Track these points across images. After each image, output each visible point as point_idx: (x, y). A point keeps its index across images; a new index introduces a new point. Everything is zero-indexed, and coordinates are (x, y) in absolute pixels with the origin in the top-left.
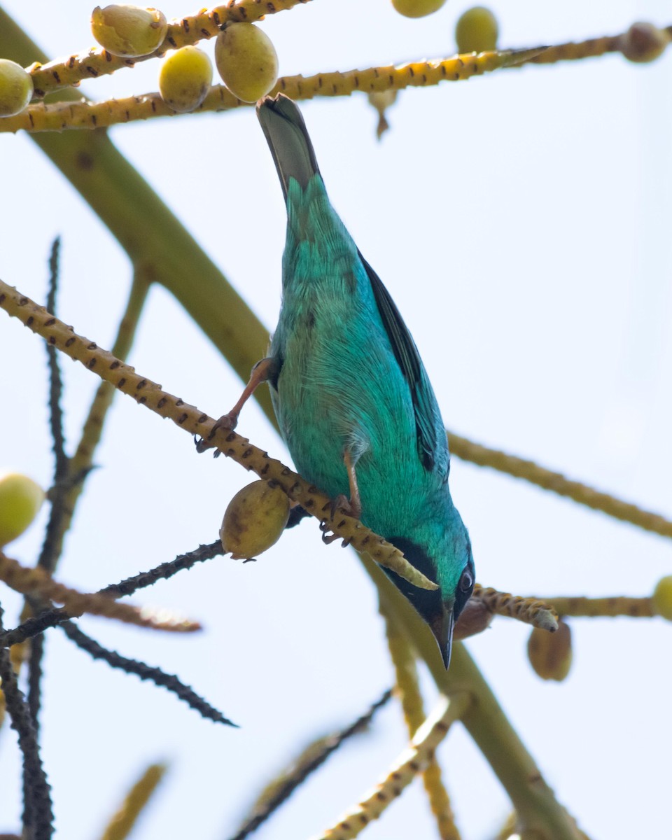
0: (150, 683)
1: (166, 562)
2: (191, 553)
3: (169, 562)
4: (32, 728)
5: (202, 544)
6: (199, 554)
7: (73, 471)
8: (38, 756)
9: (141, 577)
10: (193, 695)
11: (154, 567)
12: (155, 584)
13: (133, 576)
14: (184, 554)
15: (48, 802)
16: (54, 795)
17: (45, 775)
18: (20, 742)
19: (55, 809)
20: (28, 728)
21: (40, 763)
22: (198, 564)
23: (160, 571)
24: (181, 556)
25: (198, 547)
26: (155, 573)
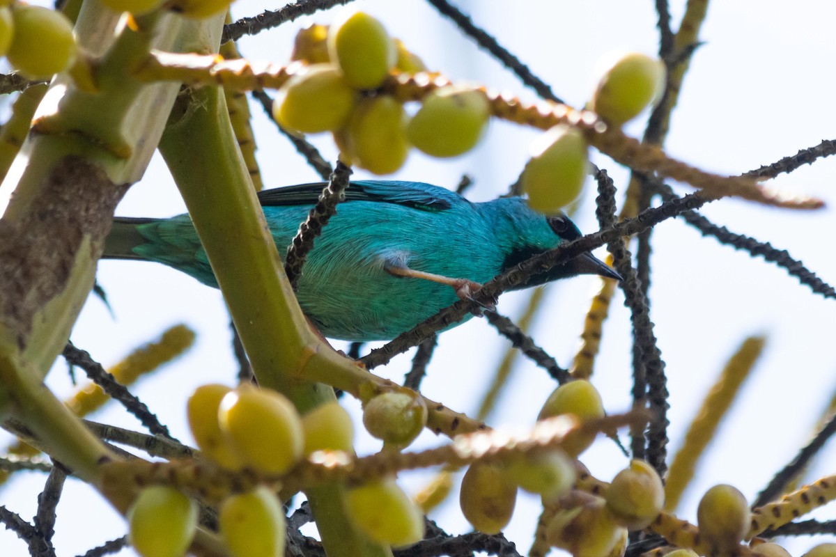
0: (760, 259)
1: (788, 156)
2: (814, 148)
3: (791, 156)
4: (644, 304)
5: (824, 140)
6: (822, 150)
7: (678, 48)
8: (652, 333)
9: (762, 171)
10: (804, 270)
11: (776, 161)
12: (776, 178)
13: (754, 169)
14: (806, 149)
15: (662, 378)
16: (667, 371)
17: (658, 352)
18: (632, 318)
19: (669, 386)
20: (641, 304)
21: (654, 340)
22: (820, 159)
23: (782, 165)
24: (804, 151)
25: (821, 142)
26: (777, 167)
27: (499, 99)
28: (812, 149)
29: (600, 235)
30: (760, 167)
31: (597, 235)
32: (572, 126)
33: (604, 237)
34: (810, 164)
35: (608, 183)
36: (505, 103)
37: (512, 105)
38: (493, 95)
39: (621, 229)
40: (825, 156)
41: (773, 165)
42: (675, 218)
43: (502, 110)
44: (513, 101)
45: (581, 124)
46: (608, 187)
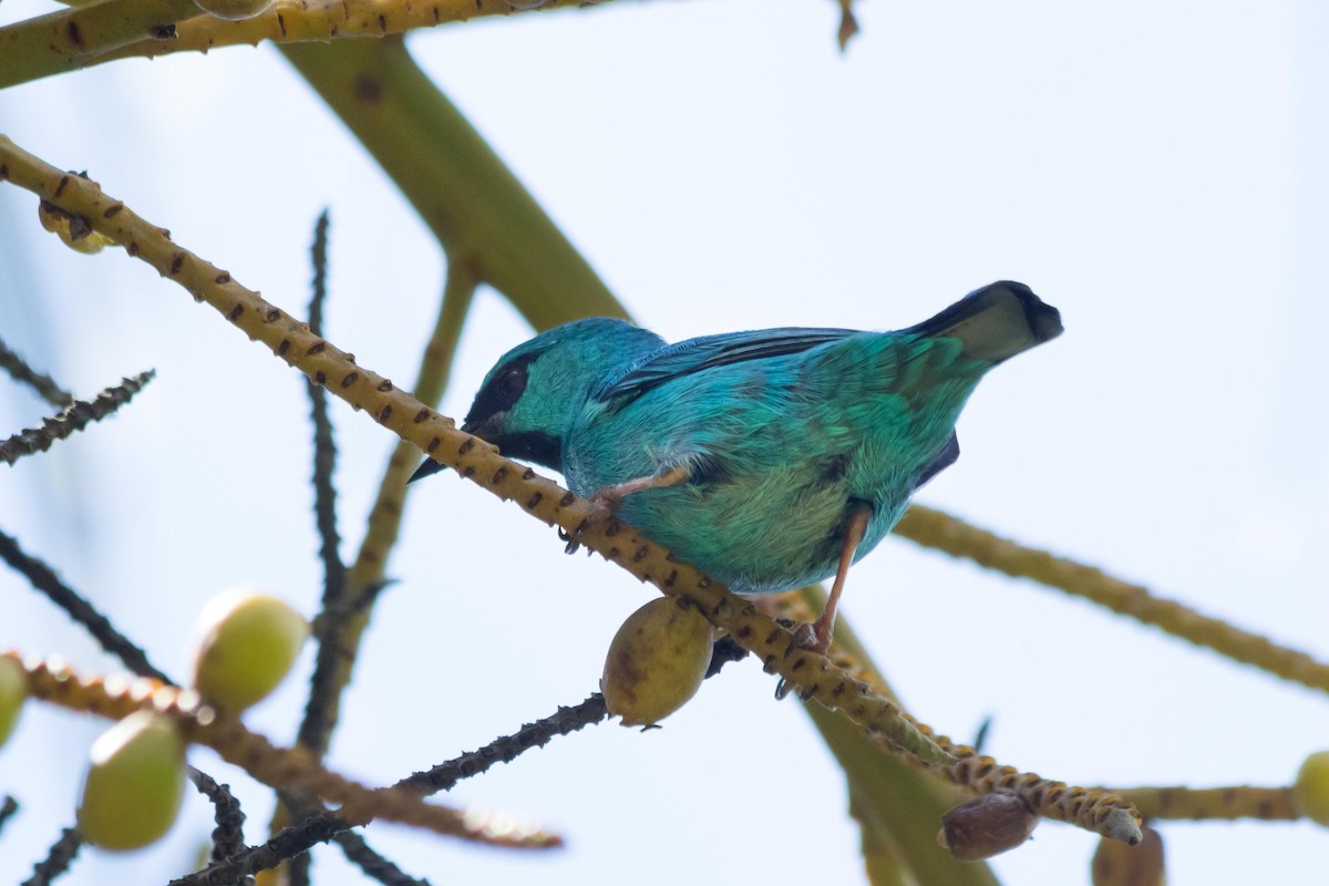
1: (504, 735)
2: (545, 720)
3: (510, 735)
5: (562, 706)
6: (559, 723)
7: (352, 591)
9: (463, 761)
11: (486, 744)
13: (451, 759)
14: (534, 722)
22: (556, 738)
23: (496, 751)
24: (530, 725)
25: (556, 711)
26: (488, 754)
27: (42, 670)
28: (542, 722)
29: (207, 874)
30: (461, 755)
31: (203, 875)
32: (160, 714)
33: (214, 879)
34: (542, 746)
35: (233, 806)
36: (52, 677)
37: (63, 680)
38: (31, 664)
39: (241, 864)
40: (564, 732)
41: (482, 749)
42: (327, 843)
43: (46, 687)
44: (64, 672)
45: (173, 710)
46: (232, 813)
